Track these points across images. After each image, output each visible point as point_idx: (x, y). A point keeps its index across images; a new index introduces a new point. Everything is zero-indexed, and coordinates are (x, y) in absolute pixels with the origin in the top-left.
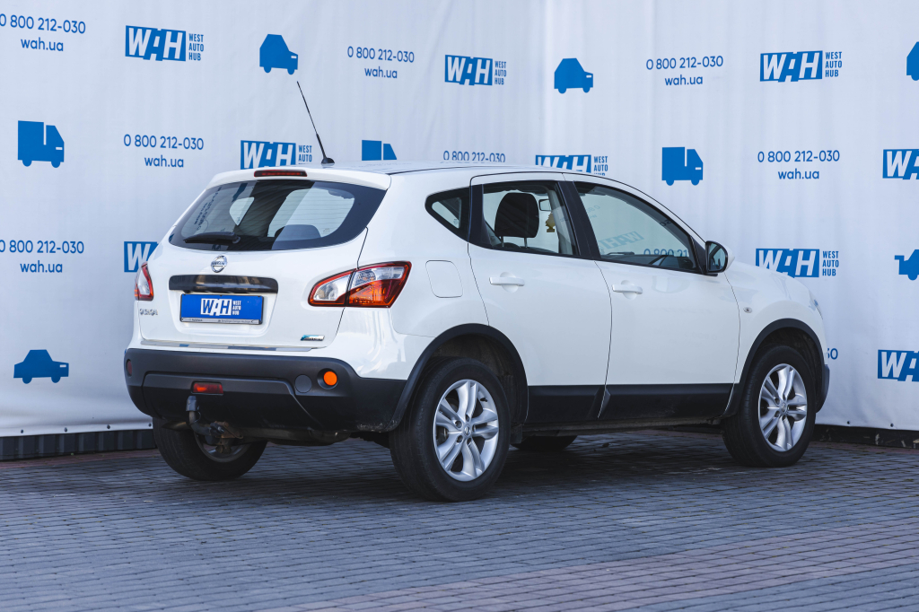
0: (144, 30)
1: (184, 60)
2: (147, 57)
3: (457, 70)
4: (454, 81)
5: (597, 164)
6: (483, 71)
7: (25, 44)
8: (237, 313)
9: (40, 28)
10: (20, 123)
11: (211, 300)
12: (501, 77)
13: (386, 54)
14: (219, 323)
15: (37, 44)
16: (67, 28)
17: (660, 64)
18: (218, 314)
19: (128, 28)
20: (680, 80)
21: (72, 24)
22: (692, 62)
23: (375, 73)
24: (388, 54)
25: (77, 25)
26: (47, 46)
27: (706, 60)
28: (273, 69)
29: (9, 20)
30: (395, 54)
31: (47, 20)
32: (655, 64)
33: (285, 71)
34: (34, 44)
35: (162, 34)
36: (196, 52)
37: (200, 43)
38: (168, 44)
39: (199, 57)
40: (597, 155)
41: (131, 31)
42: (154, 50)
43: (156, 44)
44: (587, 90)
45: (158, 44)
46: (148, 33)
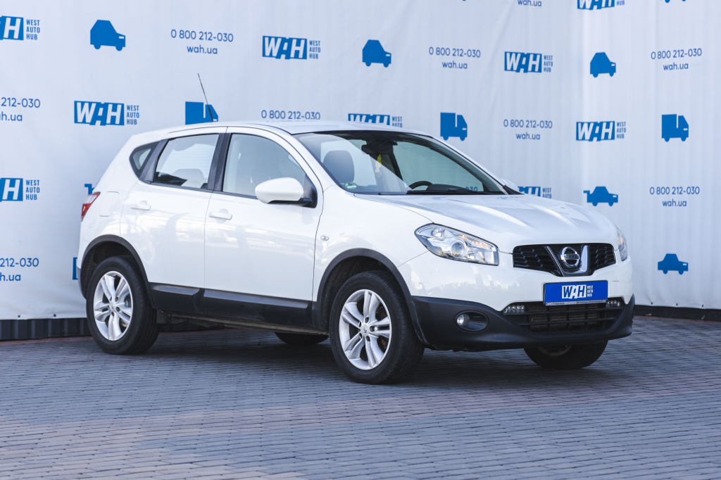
0: (276, 39)
2: (278, 57)
3: (514, 62)
4: (512, 69)
5: (619, 127)
6: (534, 63)
7: (190, 50)
9: (200, 39)
10: (187, 103)
12: (548, 67)
13: (458, 52)
15: (199, 49)
16: (220, 39)
17: (660, 55)
19: (264, 37)
20: (673, 66)
21: (224, 36)
22: (681, 53)
23: (450, 65)
24: (460, 52)
25: (227, 36)
26: (206, 50)
27: (690, 52)
28: (372, 64)
29: (178, 34)
30: (465, 51)
31: (206, 33)
32: (657, 55)
33: (382, 65)
34: (196, 50)
35: (290, 41)
36: (315, 53)
37: (318, 47)
38: (294, 48)
39: (317, 57)
40: (619, 121)
41: (267, 39)
42: (284, 52)
43: (285, 48)
44: (612, 75)
45: (286, 48)
46: (279, 41)
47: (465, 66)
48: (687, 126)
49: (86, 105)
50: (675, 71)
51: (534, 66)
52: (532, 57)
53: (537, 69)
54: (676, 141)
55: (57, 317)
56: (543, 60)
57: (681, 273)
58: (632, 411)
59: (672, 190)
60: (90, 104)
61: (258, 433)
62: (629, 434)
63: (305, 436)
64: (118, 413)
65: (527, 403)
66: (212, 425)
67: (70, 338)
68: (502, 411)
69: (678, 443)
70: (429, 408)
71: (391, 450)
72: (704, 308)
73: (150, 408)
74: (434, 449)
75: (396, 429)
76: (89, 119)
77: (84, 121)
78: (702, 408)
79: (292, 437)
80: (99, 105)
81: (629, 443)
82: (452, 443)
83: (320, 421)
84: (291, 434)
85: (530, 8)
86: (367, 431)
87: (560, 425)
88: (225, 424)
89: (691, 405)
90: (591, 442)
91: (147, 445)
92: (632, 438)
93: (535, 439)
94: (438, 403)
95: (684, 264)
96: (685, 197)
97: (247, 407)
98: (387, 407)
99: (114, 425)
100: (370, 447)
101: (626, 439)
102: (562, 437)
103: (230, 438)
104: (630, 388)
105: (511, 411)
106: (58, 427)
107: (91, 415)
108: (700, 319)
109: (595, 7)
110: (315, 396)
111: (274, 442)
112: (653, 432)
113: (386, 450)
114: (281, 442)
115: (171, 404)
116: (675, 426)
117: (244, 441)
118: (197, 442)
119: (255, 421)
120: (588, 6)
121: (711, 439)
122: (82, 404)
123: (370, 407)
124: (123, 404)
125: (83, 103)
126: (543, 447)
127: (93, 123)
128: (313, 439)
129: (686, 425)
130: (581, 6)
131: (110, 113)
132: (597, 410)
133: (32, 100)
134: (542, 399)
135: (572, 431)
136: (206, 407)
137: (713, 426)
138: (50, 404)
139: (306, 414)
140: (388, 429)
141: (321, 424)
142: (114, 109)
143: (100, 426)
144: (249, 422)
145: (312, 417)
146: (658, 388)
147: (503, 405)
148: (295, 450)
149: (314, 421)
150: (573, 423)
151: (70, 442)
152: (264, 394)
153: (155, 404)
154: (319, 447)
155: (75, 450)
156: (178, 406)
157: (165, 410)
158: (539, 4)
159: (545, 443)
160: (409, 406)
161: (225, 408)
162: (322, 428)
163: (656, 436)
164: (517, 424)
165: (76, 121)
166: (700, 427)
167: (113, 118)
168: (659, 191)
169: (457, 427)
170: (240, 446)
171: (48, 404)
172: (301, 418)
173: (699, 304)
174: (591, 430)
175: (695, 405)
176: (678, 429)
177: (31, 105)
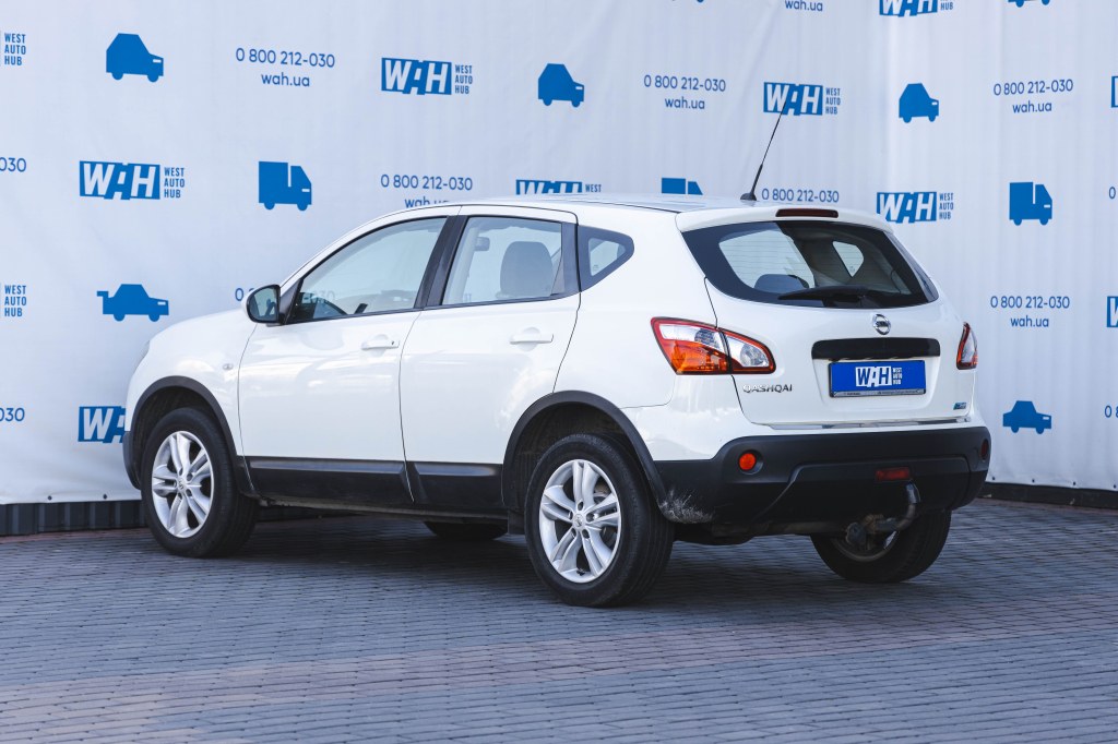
0: (403, 62)
1: (450, 93)
2: (407, 91)
3: (779, 98)
4: (775, 110)
5: (943, 202)
6: (811, 99)
7: (266, 80)
8: (899, 382)
9: (283, 63)
10: (262, 165)
11: (867, 368)
12: (833, 106)
13: (691, 83)
14: (879, 395)
15: (280, 79)
16: (314, 62)
17: (1008, 89)
18: (877, 385)
19: (384, 60)
20: (1028, 107)
21: (320, 58)
22: (1040, 86)
23: (677, 104)
24: (694, 83)
25: (325, 58)
26: (291, 81)
27: (1055, 84)
28: (554, 102)
29: (247, 55)
30: (702, 82)
31: (291, 54)
32: (1003, 89)
33: (569, 103)
34: (276, 80)
35: (424, 66)
36: (464, 84)
37: (468, 75)
38: (431, 77)
39: (467, 90)
40: (943, 192)
41: (388, 63)
42: (415, 84)
43: (417, 77)
44: (932, 119)
45: (420, 77)
46: (408, 65)
47: (701, 105)
48: (1049, 201)
49: (99, 168)
50: (1031, 114)
51: (810, 105)
52: (807, 90)
53: (815, 110)
54: (1031, 225)
55: (53, 501)
56: (825, 96)
57: (1040, 431)
58: (940, 666)
59: (1025, 302)
60: (105, 165)
61: (346, 702)
62: (930, 706)
63: (418, 708)
64: (130, 666)
65: (776, 650)
66: (276, 688)
67: (74, 534)
68: (736, 665)
69: (1003, 723)
70: (622, 658)
71: (551, 732)
72: (1076, 487)
73: (182, 657)
74: (620, 732)
75: (565, 695)
76: (103, 190)
77: (95, 193)
78: (1050, 660)
79: (399, 710)
80: (119, 167)
81: (927, 722)
82: (650, 722)
83: (447, 680)
84: (399, 704)
85: (805, 13)
86: (519, 699)
87: (825, 689)
88: (296, 686)
89: (1033, 656)
90: (867, 720)
91: (169, 722)
92: (933, 714)
93: (780, 715)
94: (637, 651)
95: (1045, 418)
96: (1046, 312)
97: (334, 655)
98: (556, 657)
99: (120, 688)
100: (520, 727)
101: (924, 715)
102: (823, 710)
103: (301, 712)
104: (942, 625)
105: (750, 664)
106: (33, 690)
107: (88, 669)
108: (1068, 504)
109: (908, 12)
110: (444, 636)
111: (370, 719)
112: (968, 703)
113: (544, 733)
114: (380, 718)
115: (216, 651)
116: (1003, 692)
117: (322, 716)
118: (249, 717)
119: (345, 681)
120: (896, 10)
121: (1058, 717)
122: (75, 649)
123: (529, 657)
124: (140, 650)
125: (93, 165)
126: (791, 729)
127: (109, 195)
128: (433, 714)
129: (1021, 691)
130: (886, 11)
131: (137, 180)
132: (884, 664)
133: (13, 159)
134: (801, 643)
135: (841, 701)
136: (271, 656)
137: (1064, 694)
138: (26, 649)
139: (426, 669)
140: (552, 696)
141: (448, 687)
142: (144, 174)
143: (97, 690)
144: (333, 683)
145: (435, 675)
146: (986, 626)
147: (738, 653)
148: (401, 732)
149: (437, 681)
150: (844, 687)
151: (47, 718)
152: (364, 633)
153: (191, 651)
154: (439, 727)
155: (55, 731)
156: (227, 654)
157: (205, 661)
158: (818, 7)
159: (795, 721)
160: (591, 655)
161: (301, 658)
162: (448, 693)
163: (970, 710)
164: (755, 688)
165: (83, 193)
166: (1042, 695)
167: (142, 188)
168: (1005, 302)
169: (661, 692)
170: (315, 725)
171: (23, 650)
172: (418, 675)
173: (1068, 480)
174: (872, 698)
175: (1041, 655)
176: (1008, 699)
177: (12, 167)
